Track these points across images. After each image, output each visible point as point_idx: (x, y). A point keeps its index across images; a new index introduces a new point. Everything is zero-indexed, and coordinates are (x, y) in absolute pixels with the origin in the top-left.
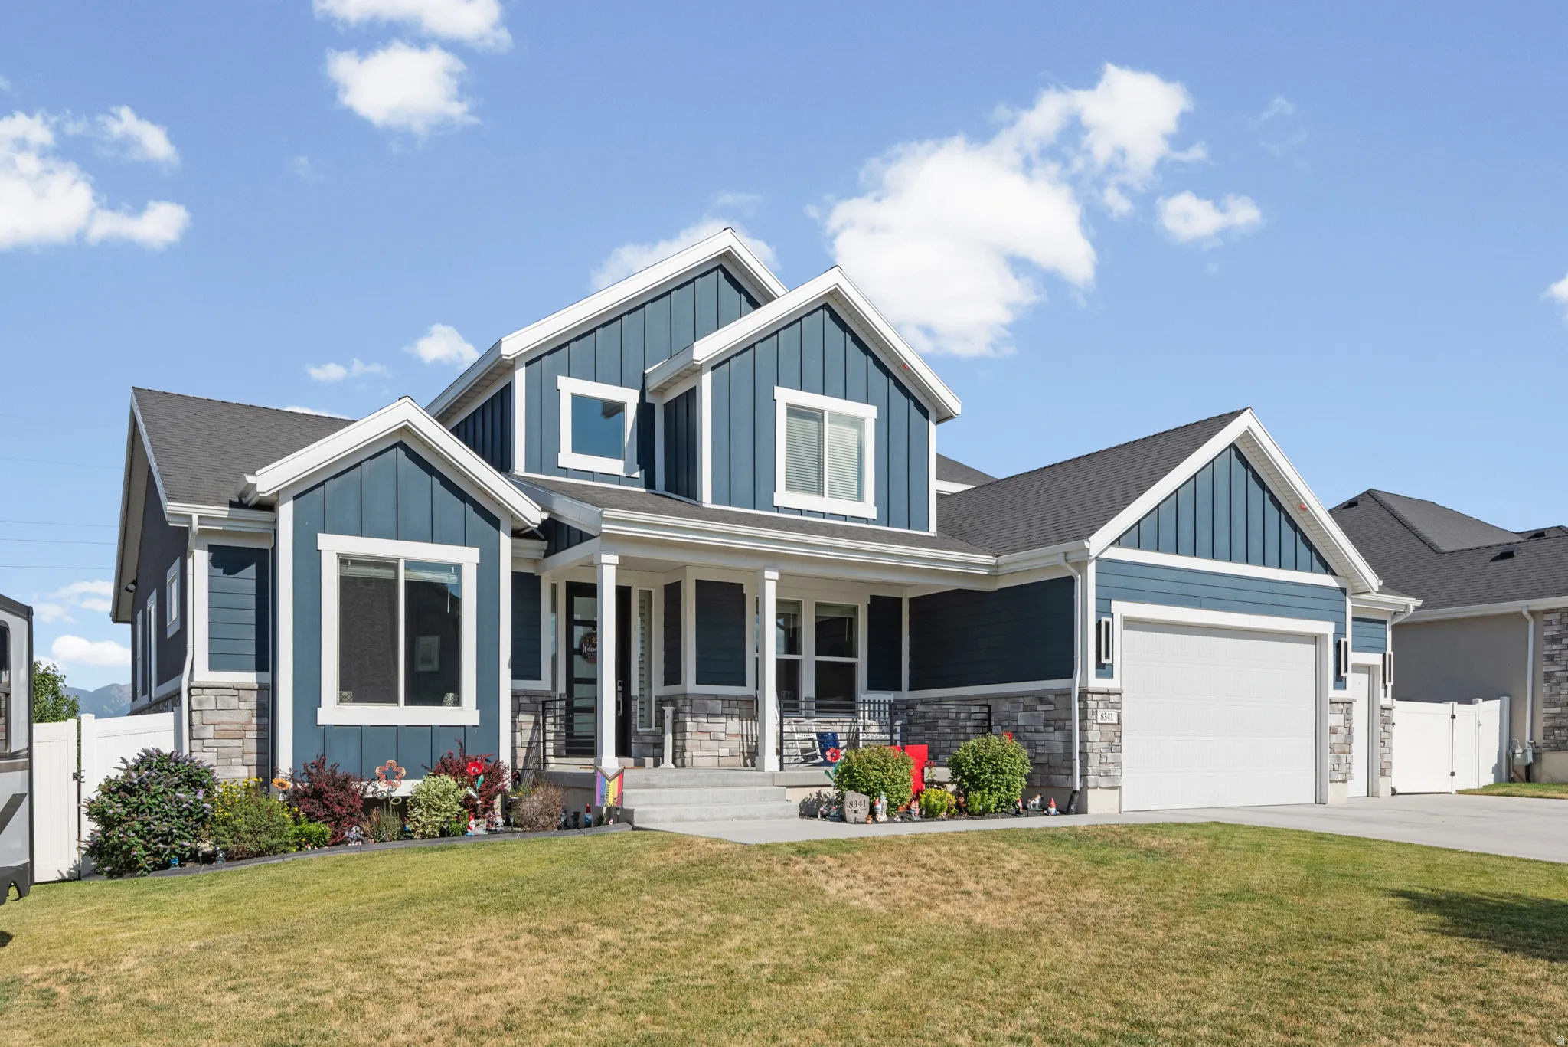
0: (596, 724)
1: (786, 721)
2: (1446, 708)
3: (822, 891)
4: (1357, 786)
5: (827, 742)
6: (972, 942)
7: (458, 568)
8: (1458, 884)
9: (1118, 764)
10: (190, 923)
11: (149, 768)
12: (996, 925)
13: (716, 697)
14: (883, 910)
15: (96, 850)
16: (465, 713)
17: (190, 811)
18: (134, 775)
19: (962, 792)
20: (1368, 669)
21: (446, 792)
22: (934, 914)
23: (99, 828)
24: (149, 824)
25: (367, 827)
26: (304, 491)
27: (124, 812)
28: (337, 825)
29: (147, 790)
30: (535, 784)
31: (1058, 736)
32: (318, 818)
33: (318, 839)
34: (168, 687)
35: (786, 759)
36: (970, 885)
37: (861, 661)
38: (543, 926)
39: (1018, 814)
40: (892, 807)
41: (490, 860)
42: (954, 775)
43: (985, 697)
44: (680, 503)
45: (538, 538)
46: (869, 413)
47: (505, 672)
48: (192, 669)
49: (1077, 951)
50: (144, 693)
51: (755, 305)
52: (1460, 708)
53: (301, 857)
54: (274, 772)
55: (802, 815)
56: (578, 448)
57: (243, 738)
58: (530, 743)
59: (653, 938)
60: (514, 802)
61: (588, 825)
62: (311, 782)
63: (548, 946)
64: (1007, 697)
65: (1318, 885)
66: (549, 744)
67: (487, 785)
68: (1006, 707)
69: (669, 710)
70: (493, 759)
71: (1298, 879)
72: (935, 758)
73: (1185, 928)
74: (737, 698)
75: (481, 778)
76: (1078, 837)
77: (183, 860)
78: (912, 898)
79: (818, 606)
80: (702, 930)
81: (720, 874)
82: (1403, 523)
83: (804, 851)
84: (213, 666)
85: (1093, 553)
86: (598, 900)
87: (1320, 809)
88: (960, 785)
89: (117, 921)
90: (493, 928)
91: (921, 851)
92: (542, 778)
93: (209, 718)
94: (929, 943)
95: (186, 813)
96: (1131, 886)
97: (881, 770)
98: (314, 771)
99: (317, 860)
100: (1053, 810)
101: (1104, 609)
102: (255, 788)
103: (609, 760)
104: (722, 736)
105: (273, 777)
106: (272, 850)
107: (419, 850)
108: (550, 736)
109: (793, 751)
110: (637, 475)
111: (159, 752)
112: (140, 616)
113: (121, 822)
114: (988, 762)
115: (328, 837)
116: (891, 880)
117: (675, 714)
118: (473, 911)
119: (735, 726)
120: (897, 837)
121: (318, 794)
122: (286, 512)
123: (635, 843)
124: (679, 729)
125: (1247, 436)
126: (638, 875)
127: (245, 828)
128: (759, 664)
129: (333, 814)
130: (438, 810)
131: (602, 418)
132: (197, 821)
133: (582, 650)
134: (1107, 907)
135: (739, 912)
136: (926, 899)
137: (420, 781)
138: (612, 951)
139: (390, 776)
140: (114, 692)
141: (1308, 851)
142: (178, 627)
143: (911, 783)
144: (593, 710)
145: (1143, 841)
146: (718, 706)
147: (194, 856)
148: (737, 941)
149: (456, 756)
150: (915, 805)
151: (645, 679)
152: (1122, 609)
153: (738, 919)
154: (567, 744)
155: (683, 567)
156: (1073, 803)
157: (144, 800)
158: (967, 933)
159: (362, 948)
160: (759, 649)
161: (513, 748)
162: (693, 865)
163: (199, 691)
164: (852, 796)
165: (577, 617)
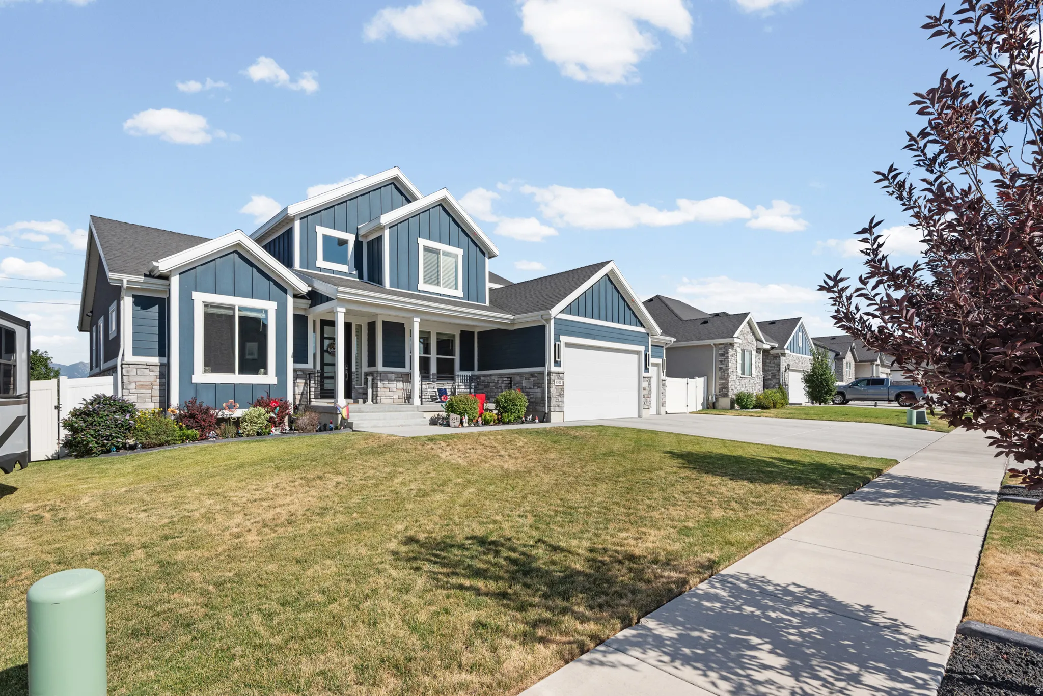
0: (335, 384)
1: (423, 383)
2: (685, 380)
3: (439, 456)
4: (653, 410)
5: (442, 392)
6: (503, 476)
7: (266, 311)
8: (689, 448)
9: (563, 402)
10: (121, 479)
11: (99, 403)
12: (513, 469)
13: (392, 373)
14: (466, 464)
15: (68, 444)
16: (270, 378)
17: (122, 425)
18: (90, 407)
19: (500, 414)
20: (657, 365)
21: (260, 415)
22: (487, 465)
23: (70, 433)
24: (98, 431)
25: (218, 432)
26: (185, 271)
27: (84, 425)
28: (202, 431)
29: (98, 414)
30: (305, 411)
31: (539, 390)
32: (192, 427)
33: (193, 437)
34: (110, 364)
35: (423, 400)
36: (502, 453)
37: (457, 358)
38: (308, 476)
39: (523, 423)
40: (470, 420)
41: (282, 446)
42: (496, 407)
43: (509, 374)
44: (375, 286)
45: (306, 299)
46: (460, 252)
47: (290, 360)
48: (123, 355)
49: (546, 479)
50: (97, 366)
51: (409, 201)
52: (689, 380)
53: (183, 446)
54: (169, 406)
55: (430, 424)
56: (325, 259)
57: (152, 389)
58: (303, 392)
59: (361, 480)
60: (295, 419)
61: (331, 429)
62: (189, 410)
63: (310, 485)
64: (518, 374)
65: (639, 449)
66: (312, 393)
67: (281, 412)
68: (518, 378)
69: (370, 378)
70: (284, 400)
71: (631, 447)
72: (489, 399)
73: (588, 468)
74: (401, 373)
75: (278, 408)
76: (547, 432)
77: (118, 449)
78: (478, 459)
79: (438, 334)
80: (384, 475)
81: (393, 450)
82: (669, 309)
83: (431, 439)
84: (135, 354)
85: (553, 316)
86: (335, 463)
87: (639, 420)
88: (499, 410)
89: (79, 479)
90: (283, 477)
91: (482, 439)
92: (308, 408)
93: (132, 379)
94: (485, 477)
95: (120, 425)
96: (568, 451)
97: (466, 404)
98: (190, 405)
99: (191, 447)
100: (537, 421)
101: (557, 339)
102: (158, 413)
103: (341, 400)
104: (395, 390)
105: (168, 408)
106: (167, 443)
107: (245, 442)
108: (313, 389)
109: (427, 396)
110: (355, 273)
111: (104, 396)
112: (94, 329)
113: (82, 430)
114: (511, 401)
115: (198, 436)
116: (469, 451)
117: (373, 380)
118: (273, 470)
119: (400, 385)
120: (472, 433)
121: (192, 416)
122: (175, 281)
123: (354, 437)
124: (375, 387)
125: (612, 271)
126: (355, 452)
127: (153, 432)
128: (411, 358)
129: (200, 426)
130: (256, 423)
131: (337, 246)
132: (126, 429)
133: (328, 350)
134: (558, 460)
135: (402, 467)
136: (484, 459)
137: (247, 410)
138: (341, 486)
139: (230, 408)
140: (81, 366)
141: (635, 436)
142: (115, 334)
143: (478, 410)
144: (333, 378)
145: (572, 433)
146: (393, 377)
147: (124, 447)
148: (400, 479)
149: (265, 398)
150: (480, 420)
151: (359, 364)
152: (564, 339)
153: (401, 470)
154: (321, 393)
155: (376, 315)
156: (545, 418)
157: (96, 419)
158: (501, 472)
159: (215, 489)
160: (412, 351)
161: (294, 395)
162: (380, 447)
163: (127, 366)
164: (453, 416)
165: (325, 335)
